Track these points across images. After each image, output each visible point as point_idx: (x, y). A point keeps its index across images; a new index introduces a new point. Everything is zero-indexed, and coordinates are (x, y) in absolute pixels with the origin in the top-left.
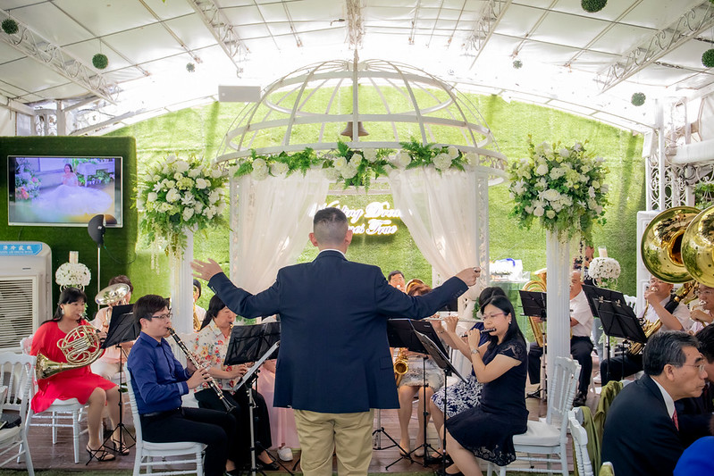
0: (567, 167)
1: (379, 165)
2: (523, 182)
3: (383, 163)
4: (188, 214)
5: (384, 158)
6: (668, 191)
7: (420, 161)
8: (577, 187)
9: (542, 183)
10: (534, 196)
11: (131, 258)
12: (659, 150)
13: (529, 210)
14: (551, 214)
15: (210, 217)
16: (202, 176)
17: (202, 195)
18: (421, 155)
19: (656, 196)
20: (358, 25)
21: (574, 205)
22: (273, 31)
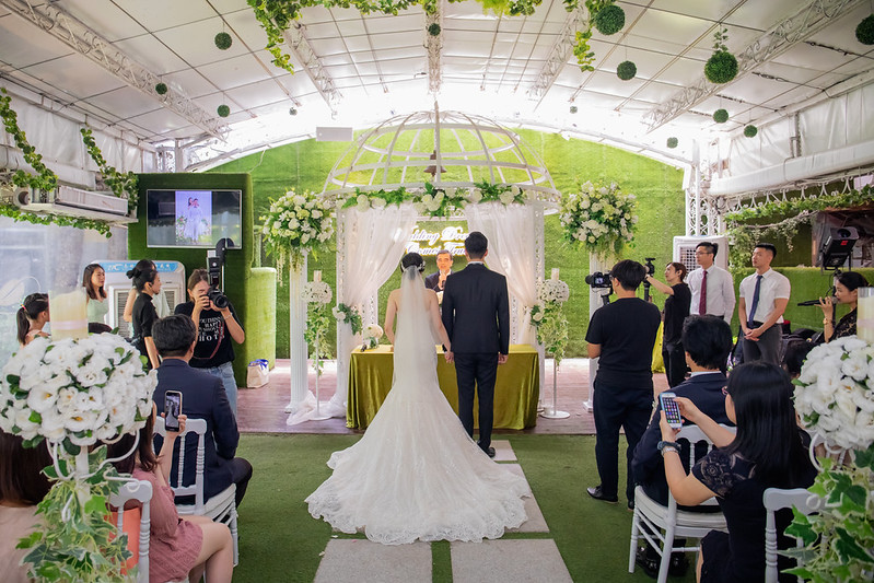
0: (604, 203)
1: (457, 201)
2: (571, 214)
3: (461, 199)
4: (305, 238)
5: (460, 195)
6: (704, 219)
7: (489, 197)
8: (611, 218)
9: (585, 215)
10: (579, 225)
11: (248, 275)
12: (695, 183)
13: (575, 236)
14: (592, 239)
15: (322, 241)
16: (315, 208)
17: (316, 223)
18: (490, 192)
19: (693, 222)
20: (438, 77)
21: (610, 233)
22: (365, 81)
